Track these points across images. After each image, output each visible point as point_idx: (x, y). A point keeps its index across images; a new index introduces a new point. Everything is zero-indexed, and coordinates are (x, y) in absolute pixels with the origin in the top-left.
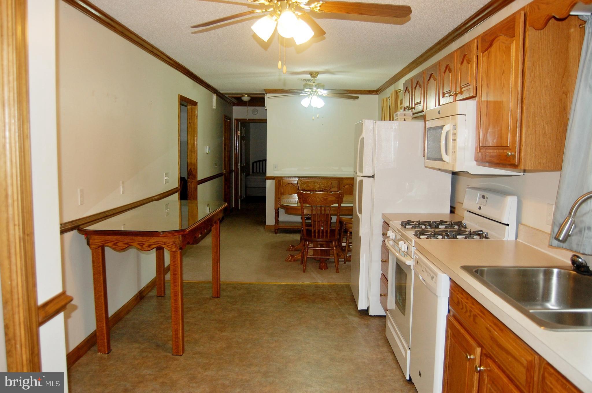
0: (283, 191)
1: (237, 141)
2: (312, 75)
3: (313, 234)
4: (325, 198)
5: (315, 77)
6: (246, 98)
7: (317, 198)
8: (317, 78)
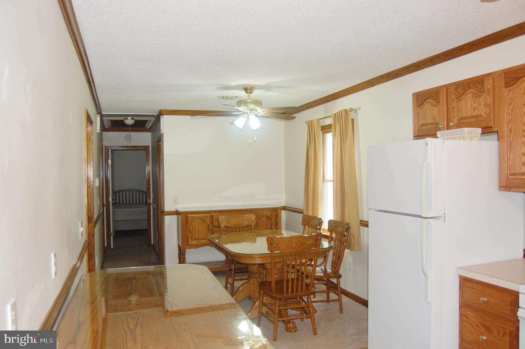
0: (191, 229)
1: (108, 170)
2: (247, 90)
3: (285, 290)
4: (302, 242)
5: (251, 93)
6: (129, 121)
7: (293, 243)
8: (253, 93)
